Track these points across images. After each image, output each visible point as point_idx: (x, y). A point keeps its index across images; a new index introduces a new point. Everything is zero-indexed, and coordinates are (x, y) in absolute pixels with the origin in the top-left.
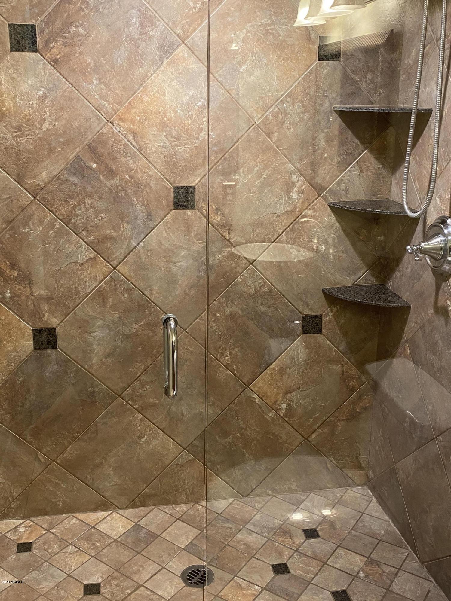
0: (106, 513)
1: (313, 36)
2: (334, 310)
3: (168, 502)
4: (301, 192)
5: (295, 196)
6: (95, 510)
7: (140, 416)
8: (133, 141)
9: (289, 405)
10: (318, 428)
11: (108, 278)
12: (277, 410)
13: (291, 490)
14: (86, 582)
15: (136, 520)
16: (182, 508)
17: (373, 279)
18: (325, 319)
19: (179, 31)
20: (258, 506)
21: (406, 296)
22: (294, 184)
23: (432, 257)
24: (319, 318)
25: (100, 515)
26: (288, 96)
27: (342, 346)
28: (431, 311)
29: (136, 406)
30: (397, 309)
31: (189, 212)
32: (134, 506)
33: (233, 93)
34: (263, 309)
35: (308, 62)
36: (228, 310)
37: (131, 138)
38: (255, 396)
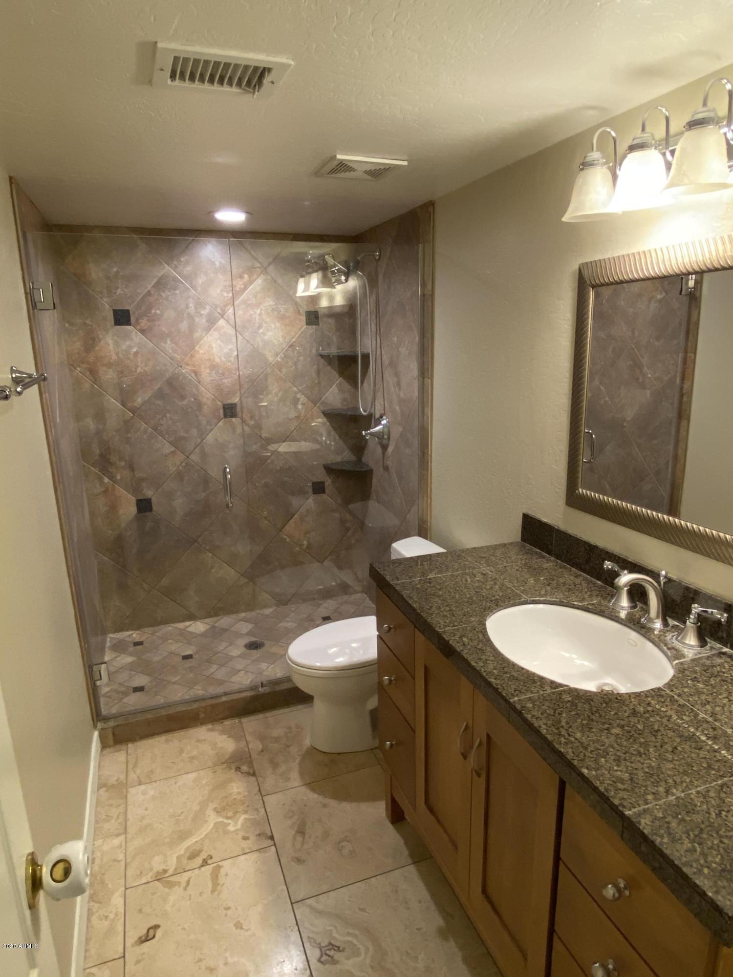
0: (191, 623)
1: (301, 311)
2: (332, 477)
3: (233, 612)
4: (303, 404)
5: (300, 407)
6: (183, 621)
7: (211, 555)
8: (194, 377)
9: (308, 541)
10: (329, 555)
11: (184, 464)
12: (301, 545)
13: (314, 599)
15: (212, 624)
16: (243, 614)
17: (354, 457)
18: (327, 484)
19: (219, 310)
20: (293, 609)
21: (372, 465)
22: (298, 399)
23: (378, 438)
24: (323, 483)
25: (187, 623)
26: (290, 347)
27: (339, 501)
28: (382, 470)
29: (207, 548)
30: (366, 472)
31: (233, 419)
32: (211, 616)
33: (256, 346)
34: (286, 479)
35: (300, 326)
36: (263, 481)
37: (193, 375)
38: (285, 537)
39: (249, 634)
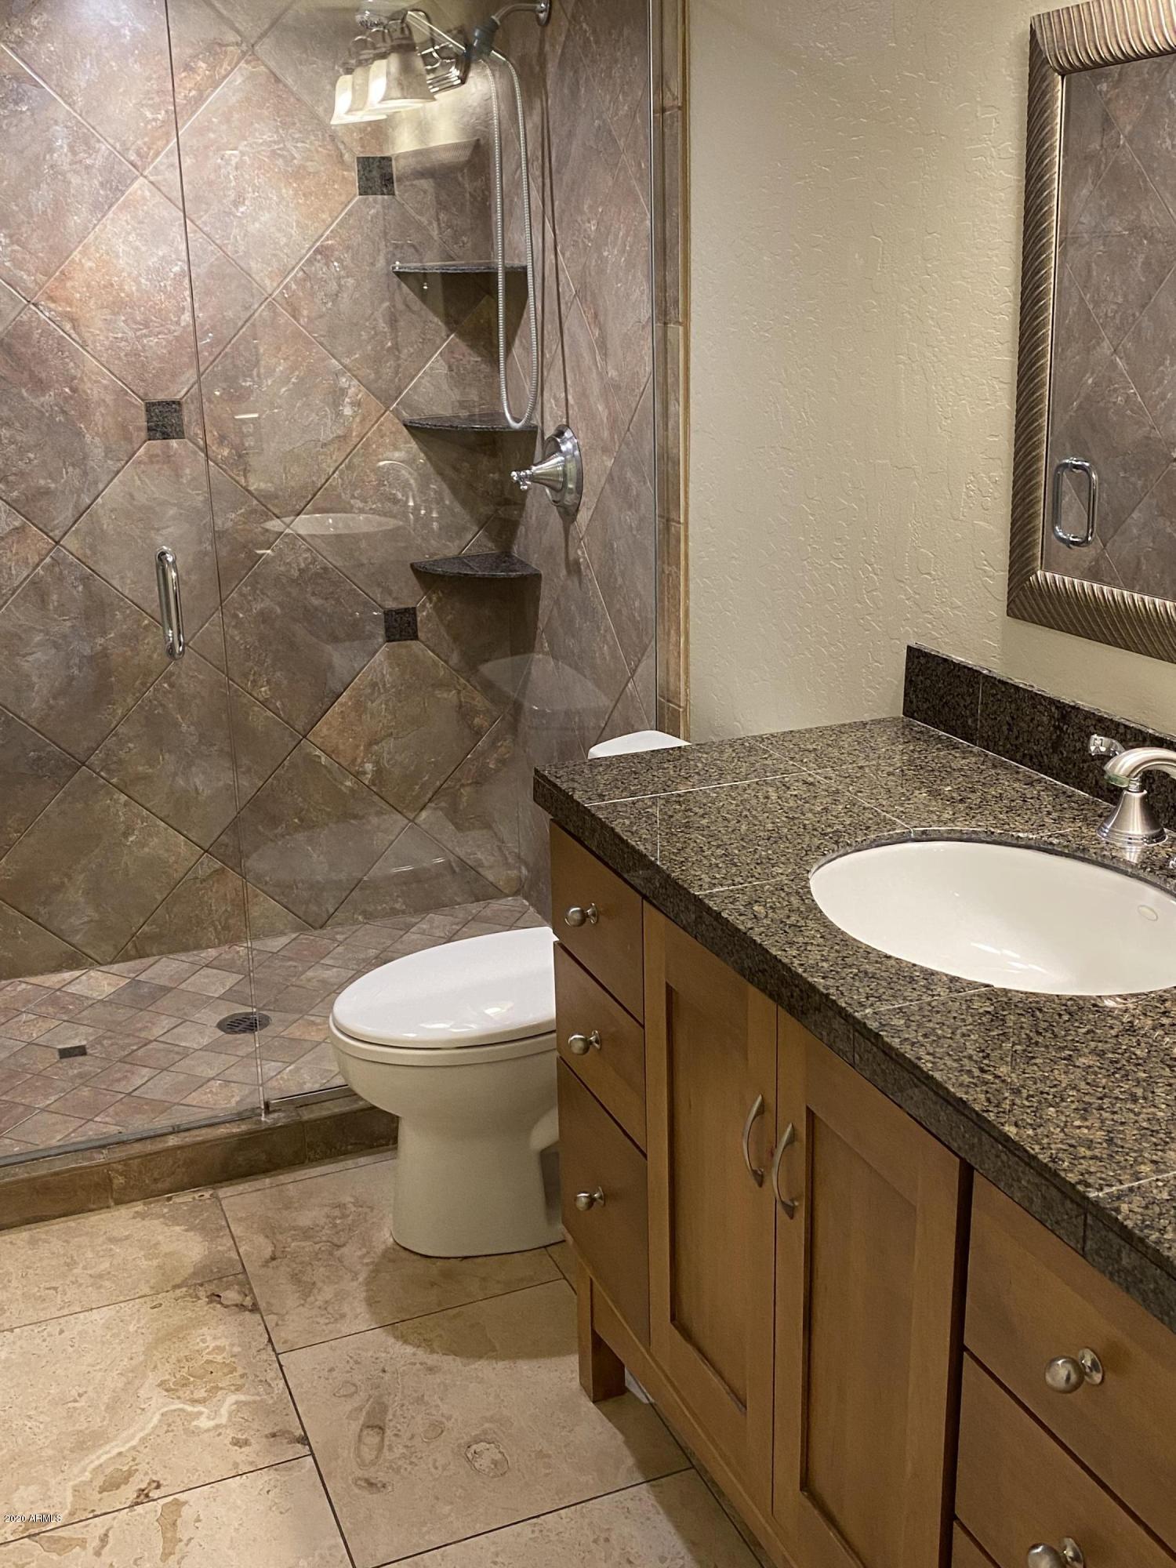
0: (77, 973)
1: (347, 157)
2: (434, 599)
3: (186, 949)
4: (357, 404)
5: (348, 411)
6: (58, 969)
7: (123, 798)
8: (72, 331)
9: (377, 763)
10: (430, 800)
11: (48, 560)
12: (357, 775)
13: (394, 912)
14: (61, 1047)
15: (132, 975)
16: (212, 952)
17: (490, 545)
18: (421, 615)
19: (133, 157)
20: (340, 937)
21: (535, 561)
22: (343, 392)
23: (552, 488)
24: (411, 612)
25: (67, 975)
26: (317, 251)
27: (455, 658)
28: (563, 572)
29: (114, 781)
30: (523, 578)
31: (174, 443)
32: (127, 958)
33: (229, 249)
34: (316, 602)
35: (343, 198)
36: (258, 607)
37: (68, 327)
38: (318, 752)
39: (227, 997)
